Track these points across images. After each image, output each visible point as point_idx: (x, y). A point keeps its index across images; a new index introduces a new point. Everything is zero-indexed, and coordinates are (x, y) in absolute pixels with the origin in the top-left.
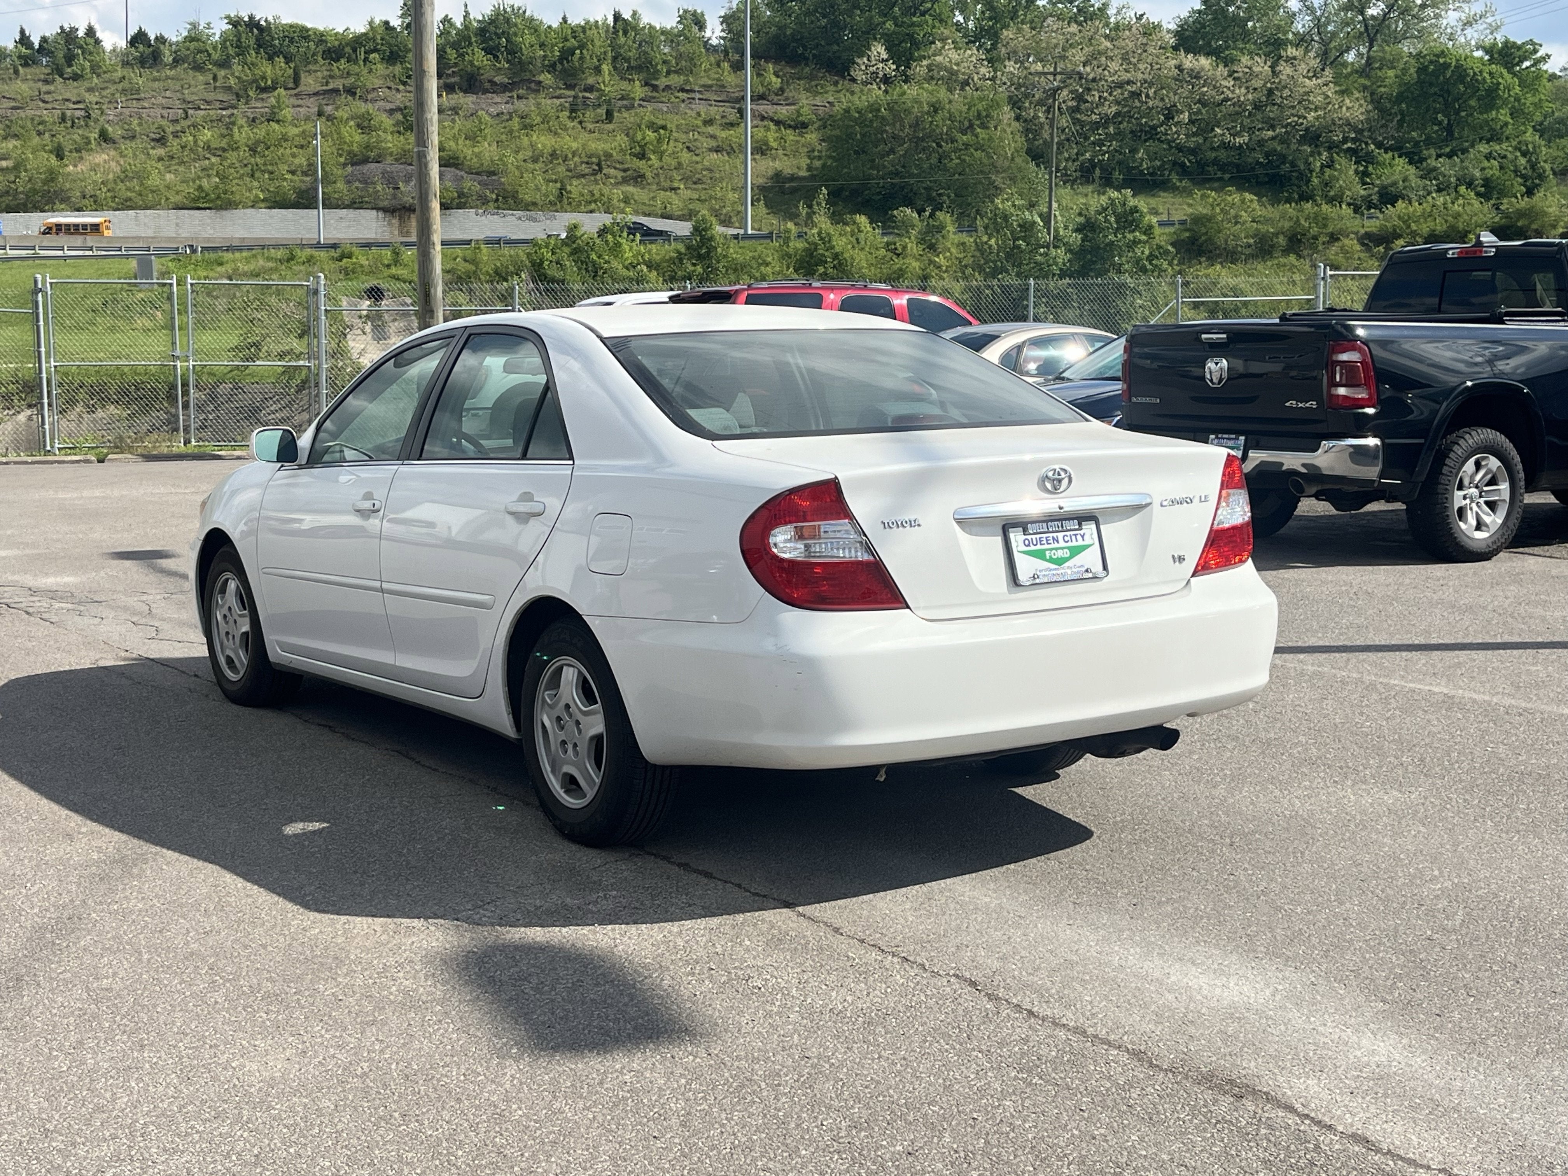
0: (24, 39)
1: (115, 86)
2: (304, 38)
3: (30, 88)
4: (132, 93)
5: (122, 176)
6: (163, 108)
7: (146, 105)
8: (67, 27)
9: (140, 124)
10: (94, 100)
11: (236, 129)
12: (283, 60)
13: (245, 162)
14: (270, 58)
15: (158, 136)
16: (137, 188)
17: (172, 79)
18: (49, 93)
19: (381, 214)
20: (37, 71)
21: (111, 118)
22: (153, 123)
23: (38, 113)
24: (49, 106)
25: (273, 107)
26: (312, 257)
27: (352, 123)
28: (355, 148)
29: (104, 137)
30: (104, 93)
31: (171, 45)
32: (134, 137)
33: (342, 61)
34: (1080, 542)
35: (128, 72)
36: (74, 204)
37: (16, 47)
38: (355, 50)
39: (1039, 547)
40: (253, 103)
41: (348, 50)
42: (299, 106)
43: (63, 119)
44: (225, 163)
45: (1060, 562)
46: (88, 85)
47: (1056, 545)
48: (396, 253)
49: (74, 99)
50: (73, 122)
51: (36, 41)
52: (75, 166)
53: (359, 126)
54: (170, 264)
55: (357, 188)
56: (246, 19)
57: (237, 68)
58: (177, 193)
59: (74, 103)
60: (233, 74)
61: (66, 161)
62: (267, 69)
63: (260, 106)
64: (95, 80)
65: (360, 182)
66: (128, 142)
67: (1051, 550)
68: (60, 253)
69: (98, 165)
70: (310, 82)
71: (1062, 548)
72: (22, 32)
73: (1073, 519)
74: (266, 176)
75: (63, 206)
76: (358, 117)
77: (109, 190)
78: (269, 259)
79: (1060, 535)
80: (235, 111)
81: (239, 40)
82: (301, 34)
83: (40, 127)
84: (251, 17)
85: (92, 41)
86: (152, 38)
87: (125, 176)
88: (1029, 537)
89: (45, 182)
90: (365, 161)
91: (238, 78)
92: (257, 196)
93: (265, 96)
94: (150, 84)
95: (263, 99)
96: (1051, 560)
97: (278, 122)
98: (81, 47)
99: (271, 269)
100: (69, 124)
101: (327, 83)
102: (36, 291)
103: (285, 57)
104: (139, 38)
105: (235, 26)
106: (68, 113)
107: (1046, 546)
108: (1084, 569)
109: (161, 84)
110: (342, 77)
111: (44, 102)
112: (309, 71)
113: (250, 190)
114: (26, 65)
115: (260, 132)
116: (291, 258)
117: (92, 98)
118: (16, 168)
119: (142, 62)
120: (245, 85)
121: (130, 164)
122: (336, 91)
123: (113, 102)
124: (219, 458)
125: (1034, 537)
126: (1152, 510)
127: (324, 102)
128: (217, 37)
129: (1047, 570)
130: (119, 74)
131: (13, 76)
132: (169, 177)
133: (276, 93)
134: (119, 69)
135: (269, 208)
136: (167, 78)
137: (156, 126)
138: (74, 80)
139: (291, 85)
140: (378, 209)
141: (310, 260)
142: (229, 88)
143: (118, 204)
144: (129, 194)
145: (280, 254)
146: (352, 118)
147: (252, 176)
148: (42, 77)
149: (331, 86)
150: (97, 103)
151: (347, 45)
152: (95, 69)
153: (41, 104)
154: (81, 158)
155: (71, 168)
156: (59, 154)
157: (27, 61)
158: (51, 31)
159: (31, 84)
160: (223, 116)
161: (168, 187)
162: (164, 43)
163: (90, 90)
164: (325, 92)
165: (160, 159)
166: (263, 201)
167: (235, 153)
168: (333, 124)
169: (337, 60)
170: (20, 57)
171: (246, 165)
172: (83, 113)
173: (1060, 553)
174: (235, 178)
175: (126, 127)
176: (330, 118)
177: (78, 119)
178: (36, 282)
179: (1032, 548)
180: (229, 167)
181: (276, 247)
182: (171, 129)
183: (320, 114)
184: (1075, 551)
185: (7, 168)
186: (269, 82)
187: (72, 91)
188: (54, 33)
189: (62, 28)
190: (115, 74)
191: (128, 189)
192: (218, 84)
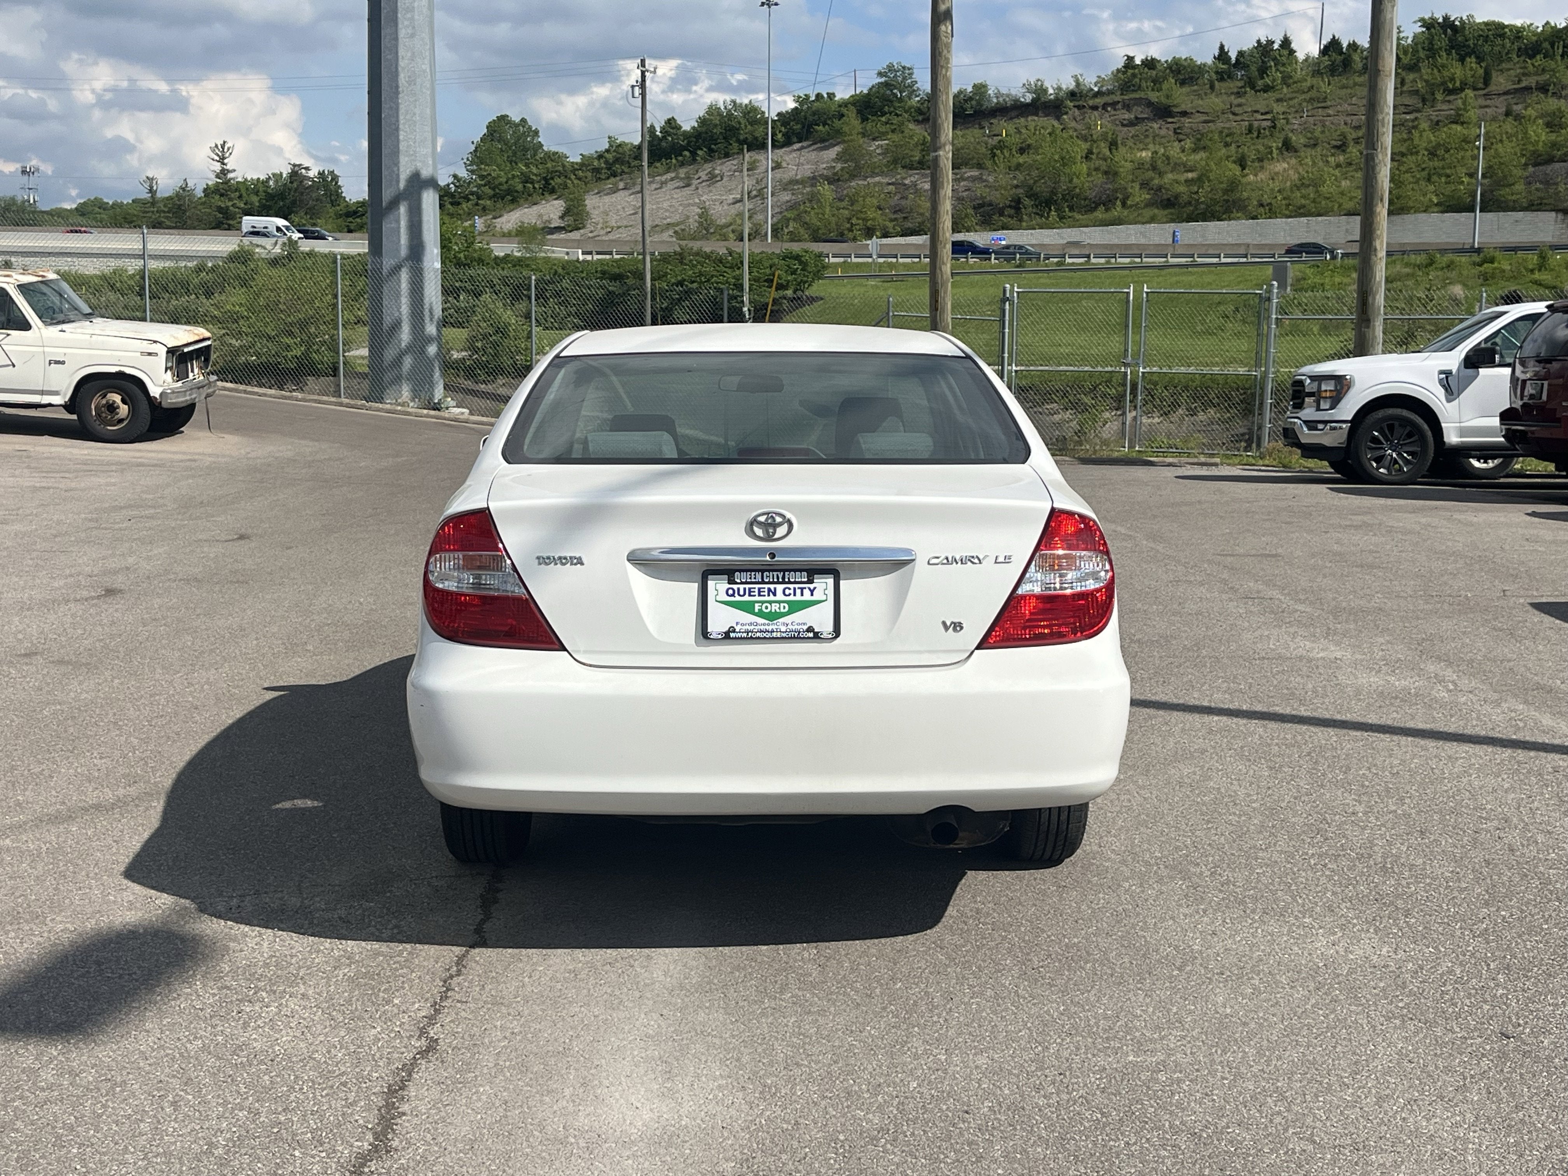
0: (1223, 55)
1: (1303, 96)
2: (1500, 36)
3: (1223, 102)
4: (1320, 101)
5: (1298, 183)
6: (1348, 115)
7: (1330, 112)
8: (1263, 41)
9: (1323, 132)
10: (1283, 109)
11: (1416, 134)
12: (1474, 60)
13: (1423, 166)
14: (1462, 60)
15: (1340, 143)
16: (1312, 196)
17: (1360, 85)
18: (1240, 105)
19: (1560, 216)
20: (1232, 85)
21: (1296, 127)
22: (1336, 131)
23: (1227, 125)
24: (1238, 118)
25: (1459, 109)
26: (1452, 262)
27: (1540, 121)
28: (1540, 147)
29: (1287, 146)
30: (1291, 103)
31: (1362, 52)
32: (1315, 145)
33: (1538, 57)
34: (807, 596)
35: (1316, 81)
36: (1250, 213)
37: (1214, 63)
38: (1552, 45)
39: (747, 598)
40: (1439, 106)
41: (1546, 45)
42: (1486, 107)
43: (1250, 130)
44: (1401, 168)
45: (773, 617)
46: (1279, 96)
47: (772, 598)
48: (1543, 257)
49: (1263, 111)
50: (1259, 133)
51: (1233, 55)
52: (1256, 175)
53: (1548, 125)
54: (1308, 271)
55: (1537, 189)
56: (1441, 20)
57: (1425, 71)
58: (1351, 199)
59: (1262, 114)
60: (1421, 77)
61: (1246, 171)
62: (1457, 71)
63: (1444, 108)
64: (1285, 90)
65: (1541, 182)
66: (1309, 150)
67: (763, 602)
68: (1215, 260)
69: (1277, 174)
70: (1501, 82)
71: (779, 602)
72: (1222, 47)
73: (801, 571)
74: (1443, 179)
75: (1239, 215)
76: (1549, 115)
77: (1284, 199)
78: (1407, 265)
79: (780, 588)
80: (1418, 115)
81: (1431, 43)
82: (1497, 30)
83: (1228, 139)
84: (1446, 18)
85: (1286, 52)
86: (1345, 45)
87: (1301, 185)
88: (735, 587)
89: (1226, 192)
90: (1551, 160)
91: (1426, 81)
92: (1431, 200)
93: (1451, 98)
94: (1338, 92)
95: (1449, 101)
96: (760, 614)
97: (1462, 123)
98: (1275, 59)
99: (1408, 275)
100: (1255, 134)
101: (1519, 81)
102: (1004, 300)
103: (1477, 57)
104: (1333, 46)
105: (1428, 29)
106: (1256, 124)
107: (757, 598)
108: (805, 628)
109: (1349, 91)
110: (1536, 74)
111: (1234, 114)
112: (1501, 70)
113: (1425, 195)
114: (1222, 79)
115: (1443, 134)
116: (1431, 263)
117: (1278, 108)
118: (1199, 180)
119: (1333, 70)
120: (1432, 88)
121: (1307, 172)
122: (1528, 89)
123: (1299, 111)
124: (1152, 464)
125: (742, 587)
126: (914, 567)
127: (1515, 101)
128: (1409, 41)
129: (751, 624)
130: (1308, 84)
131: (1209, 91)
132: (1345, 184)
133: (1463, 95)
134: (1309, 79)
135: (1443, 212)
136: (1355, 84)
137: (1338, 133)
138: (1265, 91)
139: (1481, 85)
140: (1557, 211)
141: (1450, 266)
142: (1416, 92)
143: (1291, 211)
144: (1303, 201)
145: (1420, 259)
146: (1541, 116)
147: (1429, 180)
148: (1235, 90)
149: (1523, 84)
150: (1283, 113)
151: (1545, 40)
152: (1286, 79)
153: (1231, 116)
154: (1262, 167)
155: (1252, 177)
156: (1242, 163)
157: (1222, 76)
158: (1248, 45)
159: (1225, 97)
160: (1406, 120)
161: (1342, 193)
162: (1355, 50)
163: (1278, 100)
164: (1516, 91)
165: (1338, 166)
166: (1436, 205)
167: (1414, 157)
168: (1521, 124)
169: (1532, 57)
170: (1217, 73)
171: (1423, 169)
172: (1269, 123)
173: (775, 607)
174: (1410, 183)
175: (1309, 135)
176: (1518, 118)
177: (1264, 129)
178: (1005, 291)
179: (737, 598)
180: (1406, 172)
181: (1417, 252)
182: (1354, 135)
183: (1508, 114)
184: (796, 607)
185: (1192, 179)
186: (1458, 84)
187: (1261, 102)
188: (1251, 46)
189: (1259, 42)
190: (1304, 84)
191: (1303, 197)
192: (1405, 88)
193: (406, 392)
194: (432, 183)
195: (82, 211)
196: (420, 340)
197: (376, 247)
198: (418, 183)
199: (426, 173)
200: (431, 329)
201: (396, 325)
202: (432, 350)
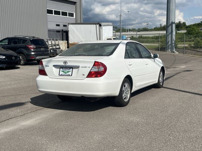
34: (69, 71)
45: (66, 73)
67: (65, 71)
73: (69, 68)
88: (63, 69)
108: (69, 74)
126: (80, 68)
129: (64, 74)
179: (63, 71)
193: (170, 50)
194: (174, 23)
195: (154, 29)
196: (172, 43)
197: (167, 32)
198: (172, 23)
199: (173, 22)
200: (173, 42)
201: (169, 42)
202: (173, 45)
